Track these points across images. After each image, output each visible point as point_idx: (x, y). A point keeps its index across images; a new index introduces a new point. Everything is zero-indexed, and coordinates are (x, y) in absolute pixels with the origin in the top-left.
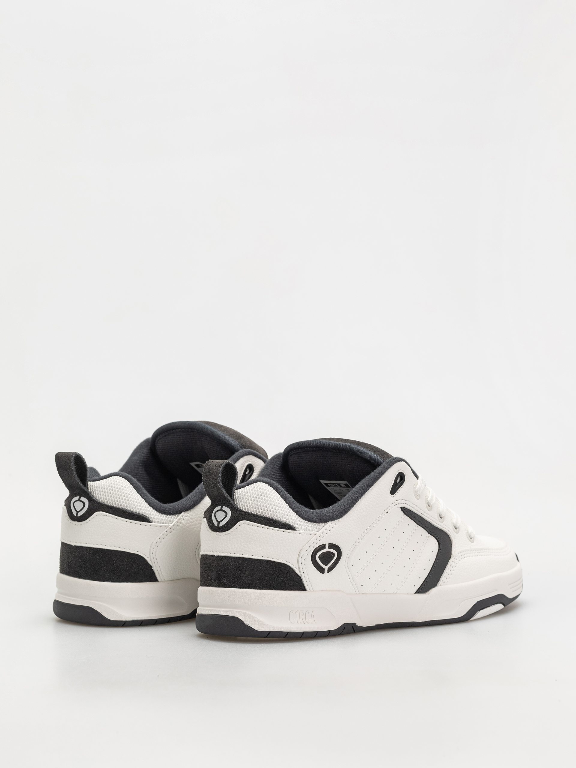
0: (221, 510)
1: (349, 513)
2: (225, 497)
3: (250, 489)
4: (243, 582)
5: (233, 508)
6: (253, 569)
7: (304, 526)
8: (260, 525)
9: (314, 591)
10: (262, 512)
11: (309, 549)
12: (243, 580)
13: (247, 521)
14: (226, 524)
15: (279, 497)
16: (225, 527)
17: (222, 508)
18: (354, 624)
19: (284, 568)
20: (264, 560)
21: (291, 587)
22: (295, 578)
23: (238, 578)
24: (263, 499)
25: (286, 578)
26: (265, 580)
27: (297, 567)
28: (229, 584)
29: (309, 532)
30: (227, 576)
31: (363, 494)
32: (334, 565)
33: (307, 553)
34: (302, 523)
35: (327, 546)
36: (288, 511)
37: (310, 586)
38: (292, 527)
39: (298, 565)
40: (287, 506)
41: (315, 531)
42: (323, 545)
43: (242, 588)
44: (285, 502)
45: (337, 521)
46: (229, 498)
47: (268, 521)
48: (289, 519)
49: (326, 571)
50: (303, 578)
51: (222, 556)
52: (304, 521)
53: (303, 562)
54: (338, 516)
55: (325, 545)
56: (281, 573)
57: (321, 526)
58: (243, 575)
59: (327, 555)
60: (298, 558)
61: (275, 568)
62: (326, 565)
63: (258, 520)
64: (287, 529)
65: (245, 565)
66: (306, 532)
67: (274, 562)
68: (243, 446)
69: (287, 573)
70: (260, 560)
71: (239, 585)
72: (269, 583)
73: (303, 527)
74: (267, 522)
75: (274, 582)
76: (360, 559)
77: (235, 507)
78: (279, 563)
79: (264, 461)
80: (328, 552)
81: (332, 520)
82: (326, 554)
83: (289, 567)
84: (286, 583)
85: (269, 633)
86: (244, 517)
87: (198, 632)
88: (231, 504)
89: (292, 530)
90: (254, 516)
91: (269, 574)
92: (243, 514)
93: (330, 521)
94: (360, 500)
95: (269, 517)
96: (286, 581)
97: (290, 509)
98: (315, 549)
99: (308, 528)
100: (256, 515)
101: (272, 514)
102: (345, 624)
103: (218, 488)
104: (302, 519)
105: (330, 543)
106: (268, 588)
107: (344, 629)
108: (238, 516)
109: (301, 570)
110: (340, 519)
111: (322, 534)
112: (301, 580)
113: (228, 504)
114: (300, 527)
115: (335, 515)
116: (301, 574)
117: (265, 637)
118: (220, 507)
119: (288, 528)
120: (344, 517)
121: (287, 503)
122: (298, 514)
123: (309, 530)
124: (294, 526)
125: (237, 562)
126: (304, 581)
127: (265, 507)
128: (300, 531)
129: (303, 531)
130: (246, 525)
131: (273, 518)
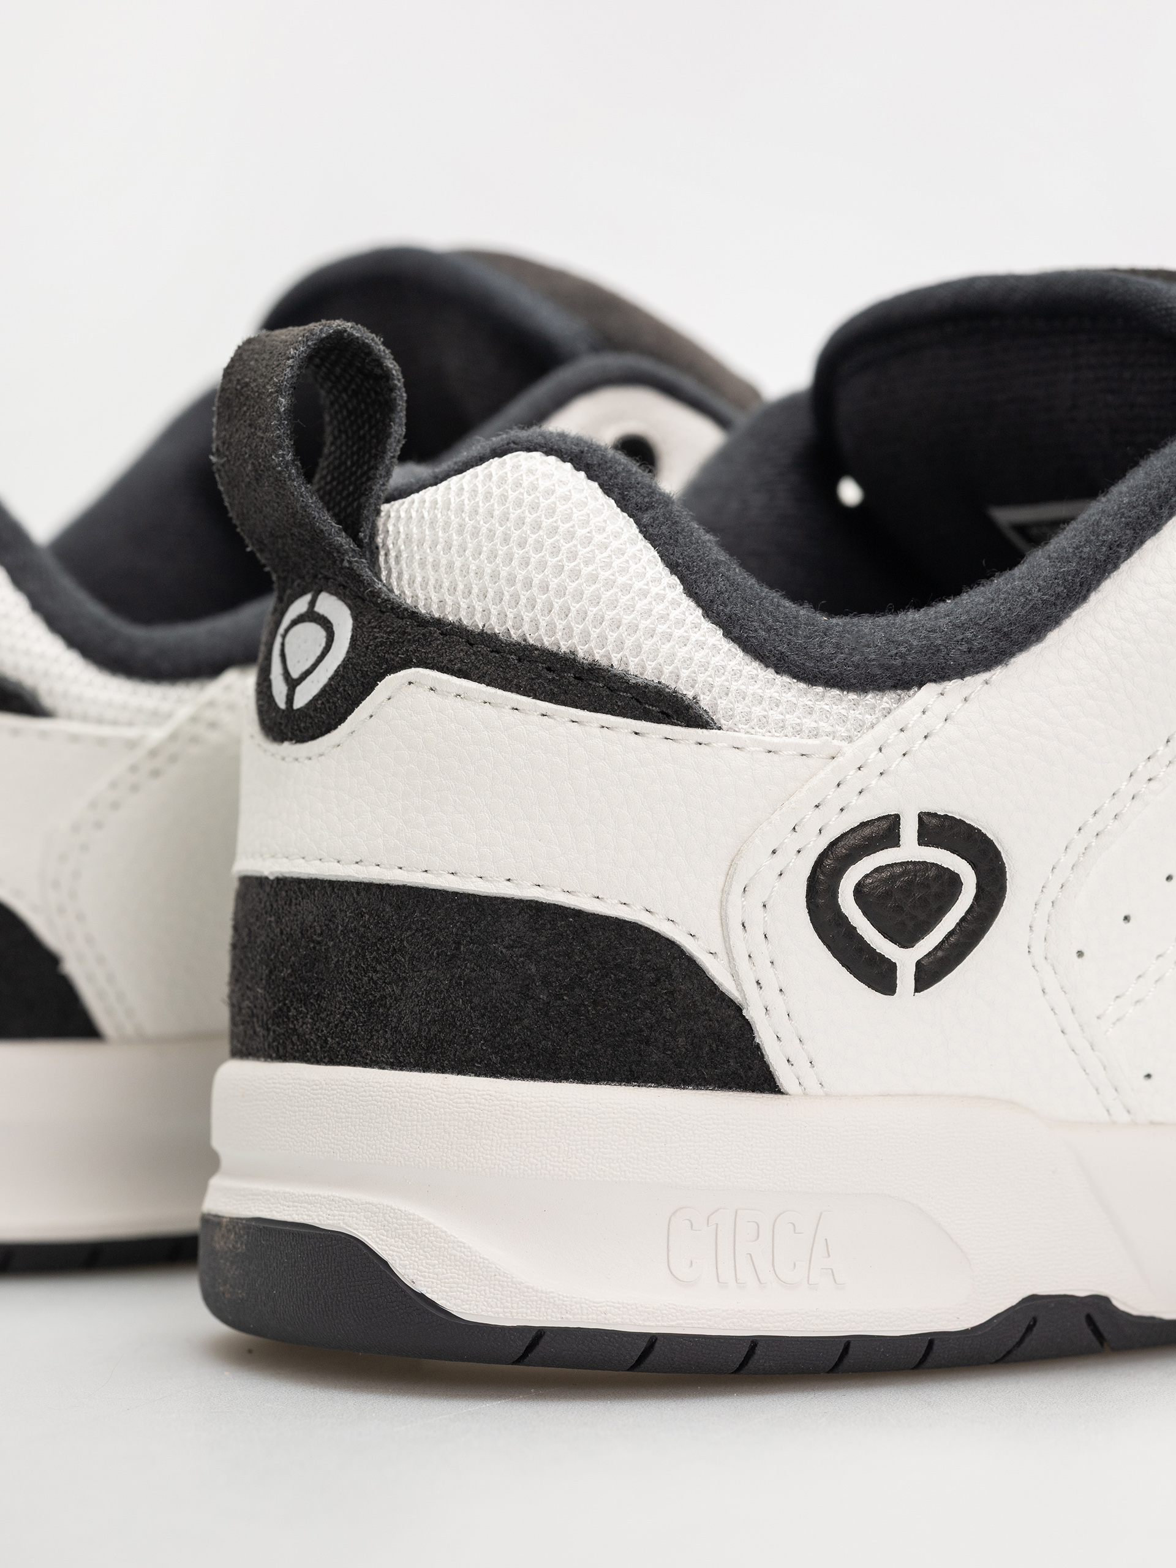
0: (311, 616)
1: (1054, 637)
2: (318, 536)
3: (481, 489)
4: (395, 1030)
5: (363, 600)
6: (453, 956)
7: (765, 704)
8: (500, 692)
9: (827, 1095)
10: (518, 618)
11: (792, 842)
12: (400, 1020)
13: (432, 668)
14: (324, 692)
15: (625, 537)
16: (316, 710)
17: (312, 603)
18: (1101, 1302)
19: (634, 952)
20: (521, 901)
21: (678, 1065)
22: (706, 1012)
23: (372, 1003)
24: (530, 541)
25: (648, 1013)
26: (519, 1019)
27: (718, 946)
28: (326, 1042)
29: (796, 740)
30: (319, 997)
31: (1143, 529)
32: (955, 946)
33: (778, 862)
34: (754, 688)
35: (909, 830)
36: (675, 614)
37: (802, 1063)
38: (688, 707)
39: (726, 939)
40: (671, 586)
41: (833, 735)
42: (885, 825)
43: (393, 1066)
44: (661, 565)
45: (973, 683)
46: (343, 540)
47: (549, 669)
48: (677, 663)
49: (906, 977)
50: (753, 1013)
51: (299, 881)
52: (770, 674)
53: (757, 920)
54: (983, 650)
55: (893, 822)
56: (618, 981)
57: (874, 707)
58: (398, 992)
59: (910, 883)
60: (725, 892)
61: (581, 952)
62: (906, 941)
63: (489, 662)
64: (659, 721)
65: (410, 928)
66: (776, 740)
67: (578, 913)
68: (608, 342)
69: (658, 980)
70: (496, 898)
71: (376, 1047)
72: (545, 1037)
73: (757, 711)
74: (539, 676)
75: (575, 1030)
76: (1126, 918)
77: (376, 594)
78: (607, 918)
79: (720, 420)
80: (914, 863)
81: (942, 674)
82: (902, 874)
83: (671, 944)
84: (647, 1044)
85: (538, 1336)
86: (415, 651)
87: (215, 1327)
88: (357, 578)
89: (688, 725)
90: (468, 642)
91: (546, 982)
92: (409, 630)
93: (931, 681)
94: (1124, 567)
95: (555, 649)
96: (651, 1028)
97: (688, 603)
98: (833, 844)
99: (791, 719)
100: (482, 633)
101: (577, 629)
102: (1033, 1298)
103: (277, 480)
104: (756, 664)
105: (929, 814)
106: (538, 1066)
107: (1029, 1329)
108: (382, 644)
109: (743, 965)
110: (998, 674)
111: (874, 754)
112: (747, 1027)
113: (340, 579)
114: (740, 708)
115: (964, 647)
116: (742, 991)
117: (514, 1363)
118: (308, 597)
119: (668, 716)
120: (1023, 662)
121: (673, 567)
122: (736, 632)
123: (799, 732)
124: (705, 702)
125: (371, 915)
126: (765, 1035)
127: (535, 589)
128: (742, 735)
129: (759, 737)
130: (423, 695)
131: (581, 654)
